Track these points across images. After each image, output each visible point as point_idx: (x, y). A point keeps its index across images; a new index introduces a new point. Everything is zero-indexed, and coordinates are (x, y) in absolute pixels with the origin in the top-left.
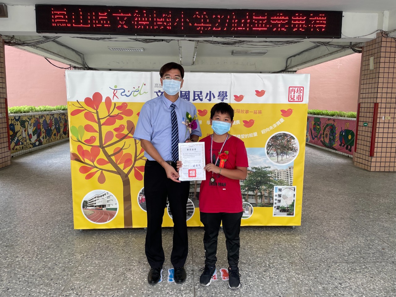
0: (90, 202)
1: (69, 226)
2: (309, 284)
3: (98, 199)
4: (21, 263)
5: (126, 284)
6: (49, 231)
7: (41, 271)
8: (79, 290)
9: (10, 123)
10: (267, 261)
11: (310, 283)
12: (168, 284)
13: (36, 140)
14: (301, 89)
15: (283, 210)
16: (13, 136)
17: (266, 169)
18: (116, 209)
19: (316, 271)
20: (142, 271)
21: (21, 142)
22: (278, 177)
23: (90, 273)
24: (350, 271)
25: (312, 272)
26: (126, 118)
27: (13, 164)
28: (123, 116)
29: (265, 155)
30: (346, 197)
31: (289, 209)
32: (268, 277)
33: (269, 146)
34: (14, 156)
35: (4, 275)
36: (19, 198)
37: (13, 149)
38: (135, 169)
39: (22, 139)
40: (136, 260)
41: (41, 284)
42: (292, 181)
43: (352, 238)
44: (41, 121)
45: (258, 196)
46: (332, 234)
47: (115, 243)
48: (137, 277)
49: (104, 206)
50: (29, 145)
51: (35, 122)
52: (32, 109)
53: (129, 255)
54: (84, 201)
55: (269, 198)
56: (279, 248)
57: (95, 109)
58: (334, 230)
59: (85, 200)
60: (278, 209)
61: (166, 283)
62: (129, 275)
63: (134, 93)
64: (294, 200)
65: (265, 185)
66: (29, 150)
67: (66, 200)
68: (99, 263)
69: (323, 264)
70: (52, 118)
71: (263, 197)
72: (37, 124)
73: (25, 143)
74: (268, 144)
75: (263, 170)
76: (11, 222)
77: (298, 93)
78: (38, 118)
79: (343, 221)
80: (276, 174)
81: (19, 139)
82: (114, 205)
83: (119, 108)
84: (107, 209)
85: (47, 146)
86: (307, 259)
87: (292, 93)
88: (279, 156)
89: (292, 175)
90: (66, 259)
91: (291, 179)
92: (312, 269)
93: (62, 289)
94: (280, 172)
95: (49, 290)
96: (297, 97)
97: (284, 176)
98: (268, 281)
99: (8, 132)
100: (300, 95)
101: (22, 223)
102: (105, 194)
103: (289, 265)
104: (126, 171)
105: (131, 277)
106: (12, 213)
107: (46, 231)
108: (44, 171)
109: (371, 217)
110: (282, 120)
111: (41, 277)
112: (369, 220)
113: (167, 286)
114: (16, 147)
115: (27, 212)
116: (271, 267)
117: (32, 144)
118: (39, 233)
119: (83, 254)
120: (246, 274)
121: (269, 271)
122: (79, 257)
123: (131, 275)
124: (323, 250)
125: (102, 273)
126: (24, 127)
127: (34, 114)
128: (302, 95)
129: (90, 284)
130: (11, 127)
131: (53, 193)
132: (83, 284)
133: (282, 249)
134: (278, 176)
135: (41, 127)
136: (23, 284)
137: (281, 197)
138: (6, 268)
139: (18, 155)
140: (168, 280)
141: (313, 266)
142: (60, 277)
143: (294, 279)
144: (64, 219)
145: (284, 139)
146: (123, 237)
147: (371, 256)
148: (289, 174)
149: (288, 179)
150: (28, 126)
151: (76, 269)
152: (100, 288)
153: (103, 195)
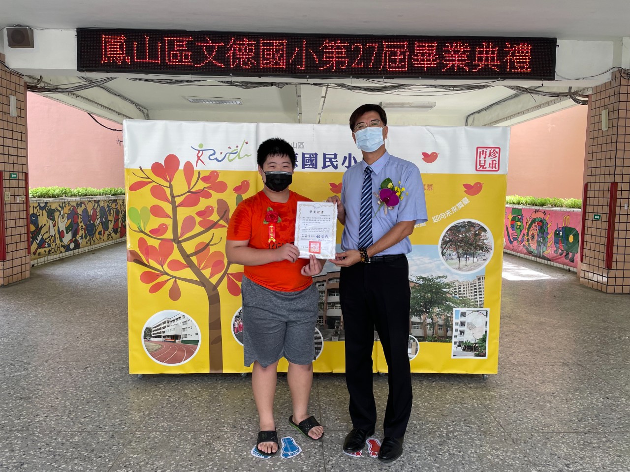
0: (155, 330)
1: (121, 370)
2: (516, 466)
3: (168, 324)
4: (44, 425)
5: (212, 460)
6: (89, 376)
7: (76, 438)
8: (136, 468)
9: (31, 212)
10: (443, 428)
11: (518, 464)
12: (282, 461)
13: (71, 241)
14: (496, 151)
15: (469, 348)
16: (35, 233)
17: (440, 279)
18: (196, 342)
19: (525, 445)
20: (239, 440)
21: (47, 243)
22: (460, 293)
23: (154, 441)
24: (582, 446)
25: (518, 447)
26: (216, 196)
27: (33, 276)
28: (211, 191)
29: (439, 257)
30: (569, 331)
31: (477, 347)
32: (447, 454)
33: (445, 242)
34: (35, 265)
35: (16, 442)
36: (41, 327)
37: (34, 253)
38: (228, 278)
39: (49, 239)
40: (228, 423)
41: (76, 458)
42: (482, 299)
43: (583, 395)
44: (80, 211)
45: (428, 324)
46: (550, 388)
47: (194, 396)
48: (230, 450)
49: (177, 337)
50: (59, 247)
51: (69, 212)
52: (66, 192)
53: (217, 416)
54: (147, 328)
55: (445, 328)
56: (463, 408)
57: (168, 181)
58: (552, 382)
59: (149, 326)
60: (459, 346)
61: (279, 459)
62: (217, 445)
63: (229, 156)
64: (486, 332)
65: (438, 307)
66: (58, 256)
67: (117, 331)
68: (169, 427)
69: (536, 435)
70: (96, 207)
71: (436, 326)
72: (73, 215)
73: (54, 244)
74: (443, 239)
75: (436, 281)
76: (28, 362)
77: (491, 157)
78: (75, 205)
79: (566, 368)
80: (457, 288)
81: (44, 238)
82: (194, 335)
83: (205, 179)
84: (183, 342)
85: (87, 251)
86: (510, 426)
87: (482, 157)
88: (461, 259)
89: (482, 290)
90: (116, 420)
91: (481, 296)
92: (519, 442)
93: (110, 465)
94: (463, 285)
95: (89, 466)
96: (490, 164)
97: (470, 292)
98: (446, 460)
99: (28, 226)
100: (495, 160)
101: (46, 364)
102: (180, 318)
103: (480, 435)
104: (214, 281)
105: (221, 449)
106: (31, 348)
107: (85, 377)
108: (82, 287)
109: (612, 362)
110: (466, 200)
111: (76, 446)
112: (609, 367)
113: (280, 464)
114: (39, 251)
115: (54, 347)
116: (451, 437)
117: (64, 247)
118: (73, 379)
119: (143, 412)
120: (410, 448)
121: (448, 443)
122: (137, 416)
123: (221, 446)
124: (536, 414)
125: (174, 442)
126: (53, 220)
127: (69, 200)
128: (497, 161)
129: (154, 459)
130: (32, 219)
131: (96, 320)
132: (143, 458)
133: (467, 411)
134: (460, 291)
135: (80, 220)
136: (46, 457)
137: (464, 325)
138: (19, 431)
139: (42, 263)
140: (281, 455)
141: (520, 437)
142: (106, 447)
143: (490, 457)
144: (113, 359)
145: (469, 231)
146: (207, 388)
147: (616, 423)
148: (478, 289)
149: (476, 297)
150: (58, 218)
151: (132, 435)
152: (171, 466)
153: (177, 319)
